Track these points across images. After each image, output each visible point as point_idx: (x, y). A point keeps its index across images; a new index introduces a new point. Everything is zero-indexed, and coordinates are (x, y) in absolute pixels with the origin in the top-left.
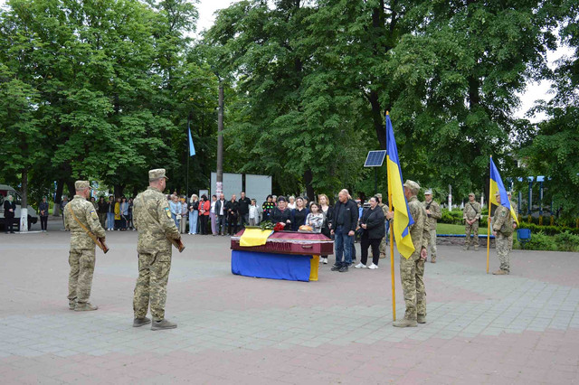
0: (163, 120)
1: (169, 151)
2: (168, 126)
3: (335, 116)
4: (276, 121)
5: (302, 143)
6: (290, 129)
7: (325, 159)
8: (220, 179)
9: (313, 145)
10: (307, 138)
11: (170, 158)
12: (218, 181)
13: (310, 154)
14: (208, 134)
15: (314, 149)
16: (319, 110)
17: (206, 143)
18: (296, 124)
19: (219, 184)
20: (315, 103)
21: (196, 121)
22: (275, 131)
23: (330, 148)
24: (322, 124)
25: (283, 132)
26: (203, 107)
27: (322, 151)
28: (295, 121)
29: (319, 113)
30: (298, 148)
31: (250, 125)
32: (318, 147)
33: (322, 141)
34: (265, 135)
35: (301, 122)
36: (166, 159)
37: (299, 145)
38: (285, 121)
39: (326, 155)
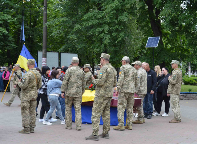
0: (5, 15)
1: (9, 37)
2: (9, 19)
3: (126, 14)
4: (85, 17)
5: (103, 31)
6: (94, 22)
7: (118, 42)
8: (45, 56)
9: (110, 32)
10: (106, 28)
11: (9, 41)
12: (43, 57)
13: (109, 38)
14: (34, 26)
15: (111, 36)
16: (115, 9)
17: (33, 32)
18: (99, 19)
19: (44, 59)
20: (112, 5)
21: (26, 17)
22: (84, 23)
23: (122, 35)
24: (117, 18)
25: (90, 24)
26: (31, 7)
27: (117, 37)
28: (98, 17)
29: (115, 11)
30: (101, 35)
31: (67, 19)
32: (114, 34)
33: (117, 30)
34: (77, 26)
35: (102, 18)
36: (7, 42)
37: (101, 32)
38: (91, 17)
39: (119, 39)
